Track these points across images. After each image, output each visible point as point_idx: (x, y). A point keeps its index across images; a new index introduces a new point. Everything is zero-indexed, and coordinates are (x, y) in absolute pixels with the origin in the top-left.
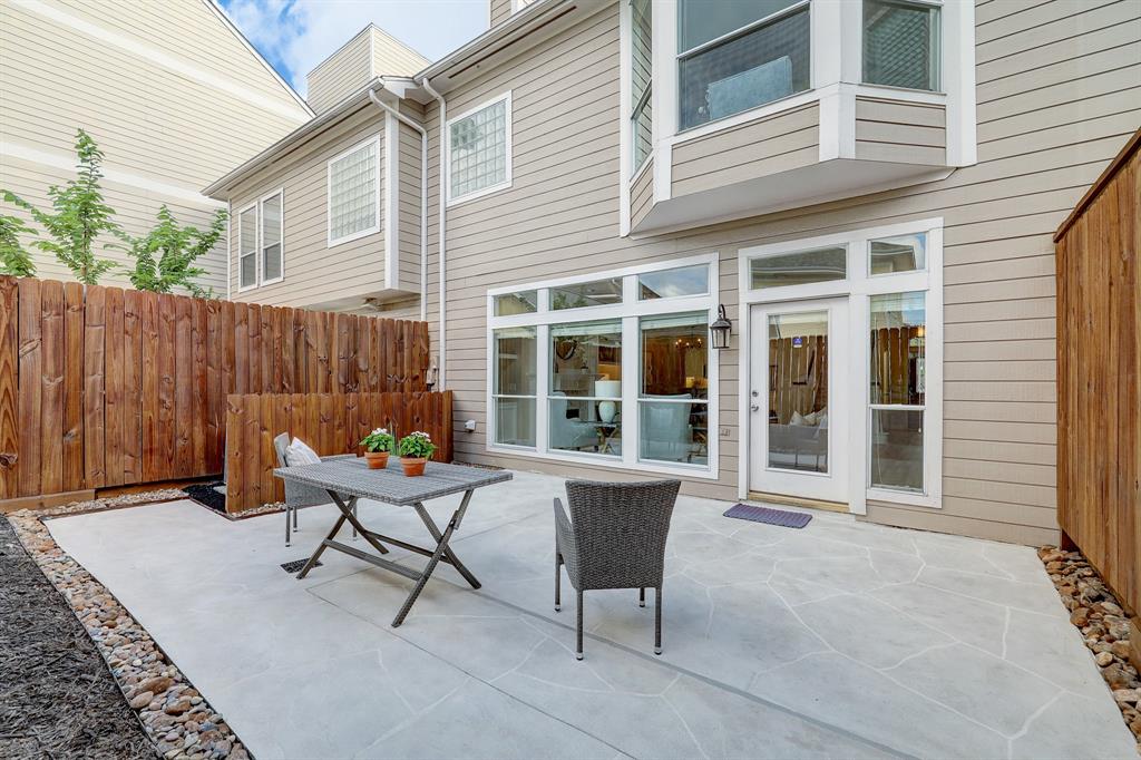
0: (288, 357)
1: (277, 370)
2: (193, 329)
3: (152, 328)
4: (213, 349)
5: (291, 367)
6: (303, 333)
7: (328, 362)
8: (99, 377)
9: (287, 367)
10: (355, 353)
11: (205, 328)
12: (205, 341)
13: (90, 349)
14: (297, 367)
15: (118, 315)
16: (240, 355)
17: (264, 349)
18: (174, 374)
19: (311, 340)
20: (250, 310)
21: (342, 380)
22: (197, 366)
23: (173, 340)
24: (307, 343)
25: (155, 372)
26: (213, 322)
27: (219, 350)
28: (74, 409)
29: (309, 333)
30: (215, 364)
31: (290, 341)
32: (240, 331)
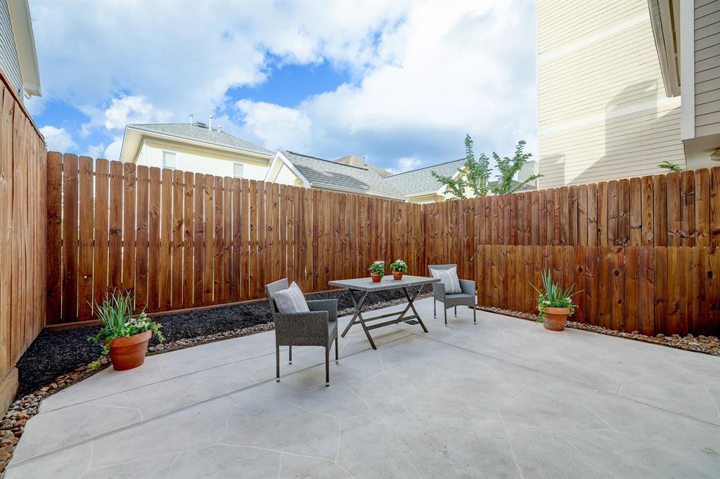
0: (564, 221)
1: (557, 230)
2: (511, 211)
3: (495, 213)
4: (520, 220)
5: (567, 227)
6: (576, 203)
7: (598, 222)
8: (478, 237)
9: (563, 228)
10: (625, 212)
11: (516, 209)
12: (516, 217)
13: (476, 226)
14: (571, 228)
15: (484, 208)
16: (534, 222)
17: (548, 217)
18: (503, 235)
19: (583, 207)
20: (540, 194)
21: (611, 236)
22: (513, 230)
23: (503, 218)
24: (578, 210)
25: (496, 234)
26: (520, 205)
27: (523, 221)
28: (472, 250)
29: (581, 202)
30: (521, 229)
31: (566, 210)
32: (534, 208)
